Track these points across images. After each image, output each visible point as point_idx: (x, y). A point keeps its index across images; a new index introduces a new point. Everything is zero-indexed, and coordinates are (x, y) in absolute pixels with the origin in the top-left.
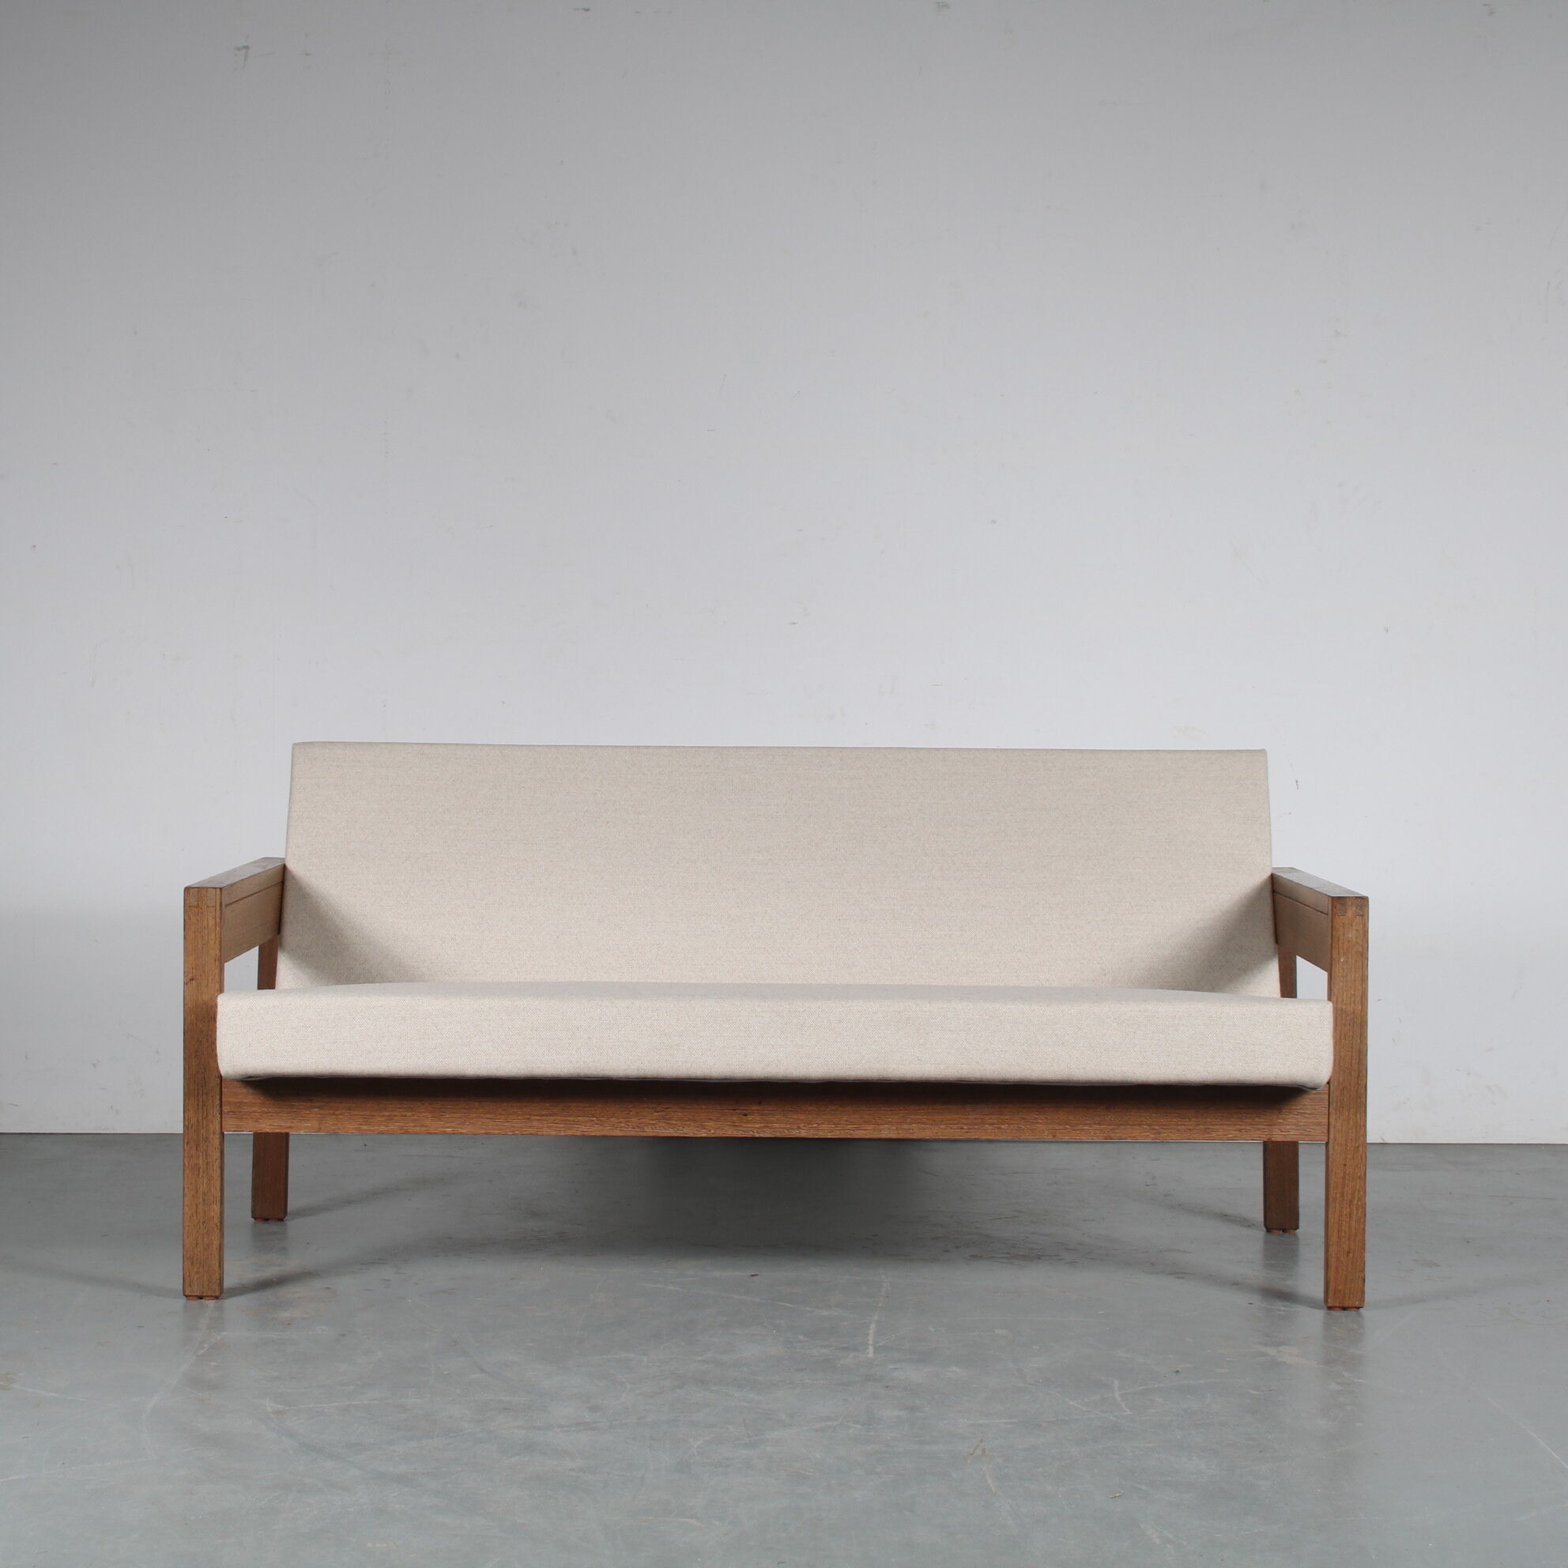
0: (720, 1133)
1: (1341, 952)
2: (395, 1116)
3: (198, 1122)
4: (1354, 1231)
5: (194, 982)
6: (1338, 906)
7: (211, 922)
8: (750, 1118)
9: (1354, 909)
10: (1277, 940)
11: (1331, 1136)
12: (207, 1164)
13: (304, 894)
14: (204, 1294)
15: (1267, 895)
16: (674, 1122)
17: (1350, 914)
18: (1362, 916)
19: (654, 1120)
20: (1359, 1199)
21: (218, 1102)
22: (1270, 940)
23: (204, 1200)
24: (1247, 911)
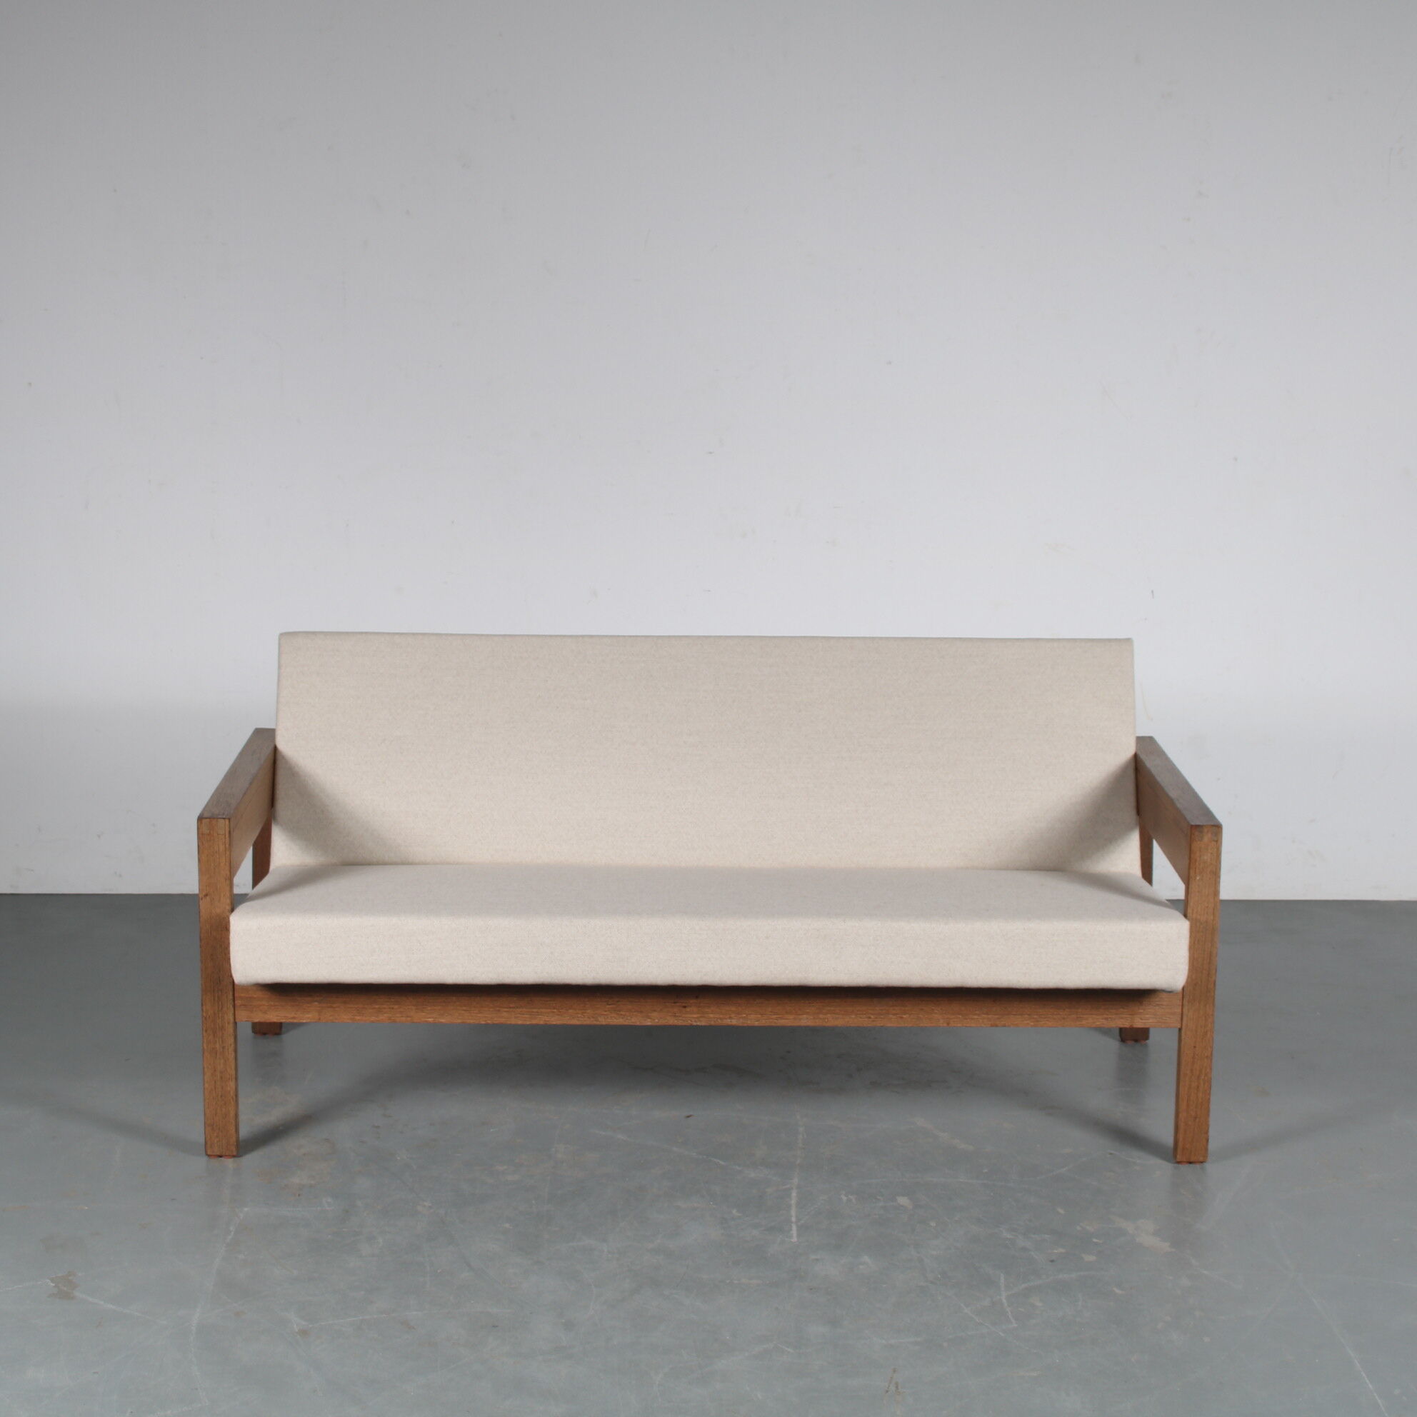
0: (663, 1022)
1: (1197, 871)
2: (385, 1008)
3: (215, 1014)
4: (1200, 1100)
5: (208, 898)
6: (1197, 833)
7: (222, 848)
8: (688, 1009)
9: (1209, 835)
10: (1139, 811)
11: (1184, 1022)
12: (223, 1048)
13: (294, 773)
14: (224, 1154)
15: (1131, 773)
16: (623, 1013)
17: (1206, 839)
18: (1217, 841)
19: (606, 1011)
20: (1206, 1075)
21: (231, 997)
22: (1134, 812)
23: (221, 1078)
24: (1113, 787)
